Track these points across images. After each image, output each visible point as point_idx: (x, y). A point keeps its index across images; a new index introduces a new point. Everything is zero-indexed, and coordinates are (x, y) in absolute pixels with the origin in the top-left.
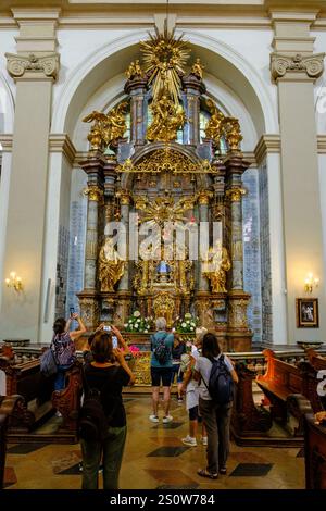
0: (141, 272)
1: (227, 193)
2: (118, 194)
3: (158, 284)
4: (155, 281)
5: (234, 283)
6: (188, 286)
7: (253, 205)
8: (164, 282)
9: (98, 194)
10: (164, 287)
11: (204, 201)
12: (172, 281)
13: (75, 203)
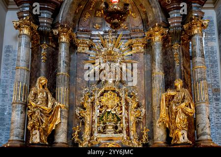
0: (83, 124)
1: (185, 26)
2: (56, 32)
3: (103, 136)
4: (99, 132)
5: (200, 132)
6: (140, 138)
7: (212, 48)
8: (110, 134)
9: (32, 29)
10: (111, 140)
11: (157, 39)
12: (121, 132)
13: (8, 47)
